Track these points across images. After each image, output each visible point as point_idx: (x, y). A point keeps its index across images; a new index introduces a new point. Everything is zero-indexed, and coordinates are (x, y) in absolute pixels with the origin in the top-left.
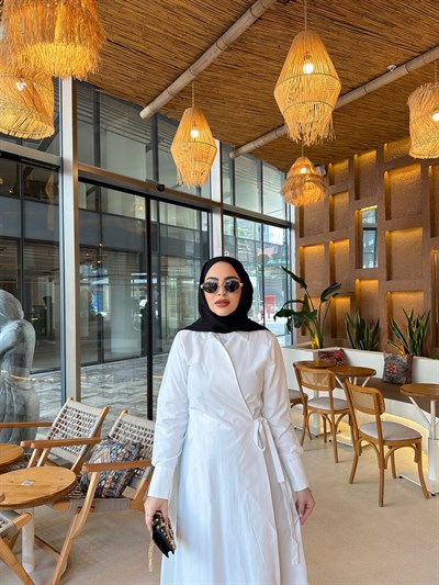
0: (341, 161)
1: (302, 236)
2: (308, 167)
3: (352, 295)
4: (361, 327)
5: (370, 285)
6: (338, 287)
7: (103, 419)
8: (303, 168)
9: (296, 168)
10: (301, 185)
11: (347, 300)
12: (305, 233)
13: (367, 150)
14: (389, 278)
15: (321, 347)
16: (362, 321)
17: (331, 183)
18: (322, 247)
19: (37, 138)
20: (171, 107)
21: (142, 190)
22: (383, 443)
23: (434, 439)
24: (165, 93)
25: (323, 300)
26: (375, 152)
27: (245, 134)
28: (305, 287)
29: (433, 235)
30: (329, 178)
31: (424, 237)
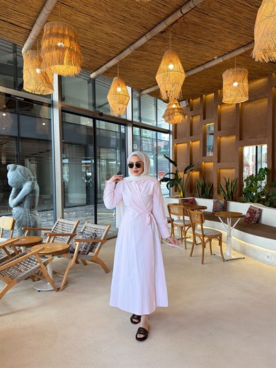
0: (197, 98)
1: (176, 138)
4: (204, 187)
5: (210, 165)
8: (174, 105)
9: (170, 104)
11: (198, 173)
12: (178, 136)
13: (209, 93)
14: (219, 161)
15: (184, 197)
16: (205, 183)
17: (191, 110)
18: (186, 145)
19: (45, 94)
20: (106, 72)
21: (91, 115)
22: (204, 236)
23: (229, 236)
24: (104, 67)
25: (185, 173)
26: (213, 94)
27: (145, 85)
28: (176, 165)
29: (241, 139)
30: (191, 107)
31: (236, 140)
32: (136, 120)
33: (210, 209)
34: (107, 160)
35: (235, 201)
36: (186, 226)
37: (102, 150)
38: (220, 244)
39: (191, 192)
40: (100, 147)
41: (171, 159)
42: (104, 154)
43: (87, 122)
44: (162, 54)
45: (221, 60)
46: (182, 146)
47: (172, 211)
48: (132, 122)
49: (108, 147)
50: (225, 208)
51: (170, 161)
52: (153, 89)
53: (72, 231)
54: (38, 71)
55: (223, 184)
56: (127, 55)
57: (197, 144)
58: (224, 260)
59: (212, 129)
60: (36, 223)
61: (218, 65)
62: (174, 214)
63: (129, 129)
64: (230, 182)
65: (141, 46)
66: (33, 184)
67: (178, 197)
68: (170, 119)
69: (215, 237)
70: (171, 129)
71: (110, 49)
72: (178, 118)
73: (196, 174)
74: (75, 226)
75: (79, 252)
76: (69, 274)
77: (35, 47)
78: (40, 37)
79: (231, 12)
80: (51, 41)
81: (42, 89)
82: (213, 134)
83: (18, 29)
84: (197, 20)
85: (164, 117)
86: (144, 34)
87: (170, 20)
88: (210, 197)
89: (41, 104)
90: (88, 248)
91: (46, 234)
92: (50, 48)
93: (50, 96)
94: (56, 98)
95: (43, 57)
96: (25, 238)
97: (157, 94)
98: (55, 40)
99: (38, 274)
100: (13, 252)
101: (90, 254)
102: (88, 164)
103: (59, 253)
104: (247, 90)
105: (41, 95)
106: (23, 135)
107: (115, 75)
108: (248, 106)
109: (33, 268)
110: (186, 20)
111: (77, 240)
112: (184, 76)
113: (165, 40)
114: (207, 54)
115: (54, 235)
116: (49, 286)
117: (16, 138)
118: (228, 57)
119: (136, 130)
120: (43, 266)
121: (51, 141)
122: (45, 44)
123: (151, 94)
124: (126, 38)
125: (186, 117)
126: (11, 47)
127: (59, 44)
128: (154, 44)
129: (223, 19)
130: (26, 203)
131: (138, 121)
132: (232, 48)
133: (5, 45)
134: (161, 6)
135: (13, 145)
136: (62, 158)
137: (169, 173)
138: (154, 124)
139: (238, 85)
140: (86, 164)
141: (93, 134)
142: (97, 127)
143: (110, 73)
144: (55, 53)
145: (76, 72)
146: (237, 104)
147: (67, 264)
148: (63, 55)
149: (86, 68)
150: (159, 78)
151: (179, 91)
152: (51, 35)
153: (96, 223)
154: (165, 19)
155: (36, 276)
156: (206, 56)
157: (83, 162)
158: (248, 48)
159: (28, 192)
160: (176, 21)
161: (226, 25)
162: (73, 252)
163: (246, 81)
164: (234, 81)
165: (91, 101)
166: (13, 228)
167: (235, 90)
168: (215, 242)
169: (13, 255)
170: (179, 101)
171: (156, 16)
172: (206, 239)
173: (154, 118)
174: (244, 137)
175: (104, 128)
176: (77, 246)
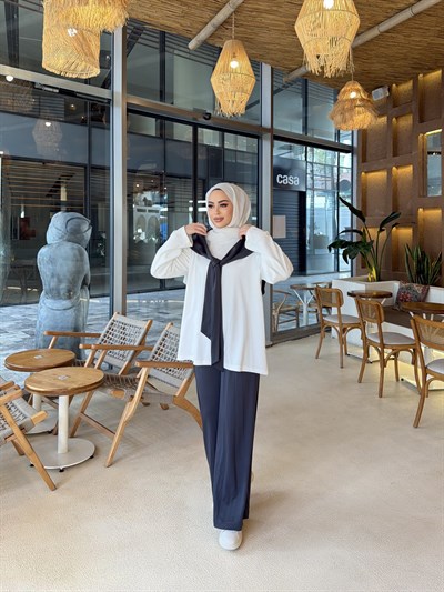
0: (406, 81)
1: (364, 161)
2: (358, 91)
3: (414, 225)
5: (434, 215)
6: (397, 216)
7: (147, 330)
8: (353, 93)
9: (345, 92)
10: (351, 109)
11: (410, 232)
12: (368, 157)
13: (432, 69)
15: (379, 279)
16: (423, 253)
17: (395, 106)
18: (384, 174)
24: (209, 26)
25: (381, 230)
26: (440, 72)
28: (364, 220)
30: (394, 101)
39: (395, 270)
41: (355, 206)
48: (271, 130)
51: (353, 210)
57: (407, 172)
63: (266, 144)
68: (345, 121)
81: (81, 68)
85: (332, 116)
112: (356, 20)
117: (85, 166)
125: (384, 118)
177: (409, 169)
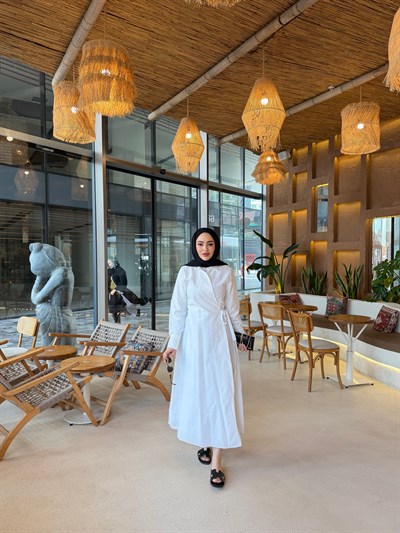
0: (303, 147)
1: (271, 206)
2: (272, 156)
3: (307, 253)
4: (313, 278)
5: (322, 245)
7: (127, 331)
8: (269, 157)
10: (267, 170)
11: (304, 257)
12: (274, 204)
13: (322, 140)
14: (335, 240)
15: (282, 293)
17: (295, 165)
18: (286, 216)
19: (83, 143)
20: (170, 112)
21: (148, 173)
22: (312, 350)
23: (350, 351)
24: (167, 104)
25: (285, 257)
26: (327, 142)
27: (226, 129)
28: (271, 246)
29: (368, 208)
30: (294, 161)
31: (361, 208)
32: (213, 179)
33: (322, 311)
34: (172, 238)
35: (361, 299)
36: (285, 335)
37: (164, 224)
38: (337, 363)
39: (293, 285)
40: (161, 219)
41: (264, 236)
42: (166, 228)
43: (144, 183)
44: (251, 84)
45: (338, 91)
46: (281, 218)
47: (264, 313)
48: (207, 182)
49: (173, 219)
50: (344, 309)
51: (263, 239)
52: (237, 135)
53: (120, 339)
54: (74, 110)
55: (342, 274)
56: (200, 86)
57: (302, 215)
58: (342, 386)
59: (326, 193)
60: (68, 326)
61: (334, 99)
62: (268, 317)
63: (203, 193)
64: (352, 270)
65: (221, 73)
66: (65, 271)
67: (274, 293)
68: (262, 179)
69: (329, 352)
70: (265, 193)
71: (176, 78)
72: (275, 176)
73: (301, 259)
74: (123, 332)
75: (129, 370)
76: (114, 401)
77: (70, 77)
78: (76, 61)
79: (354, 20)
80: (92, 67)
81: (80, 136)
82: (326, 200)
83: (46, 51)
84: (302, 33)
85: (254, 175)
86: (226, 56)
87: (264, 34)
88: (322, 293)
89: (78, 157)
90: (142, 365)
91: (82, 343)
92: (90, 78)
93: (90, 146)
94: (99, 148)
95: (80, 90)
96: (52, 348)
97: (243, 143)
98: (98, 65)
99: (69, 400)
100: (36, 367)
101: (145, 372)
102: (145, 243)
103: (100, 371)
104: (378, 134)
105: (77, 145)
106: (52, 202)
107: (184, 115)
108: (380, 158)
109: (63, 391)
110: (287, 34)
111: (126, 353)
112: (283, 115)
113: (256, 63)
114: (319, 83)
115: (94, 344)
116: (85, 418)
117: (43, 205)
118: (348, 87)
119: (214, 194)
120: (77, 388)
121: (91, 211)
122: (83, 71)
123: (235, 142)
124: (199, 61)
125: (287, 174)
126: (38, 78)
127: (103, 72)
128: (241, 69)
129: (341, 31)
130: (55, 299)
131: (217, 181)
132: (355, 74)
133: (28, 75)
134: (250, 14)
135: (39, 215)
136: (107, 235)
137: (261, 257)
138: (240, 186)
139: (365, 127)
140: (141, 243)
141: (151, 201)
142: (158, 190)
143: (176, 113)
144: (97, 84)
145: (128, 111)
146: (363, 156)
147: (111, 387)
148: (109, 87)
149: (142, 106)
150: (246, 118)
151: (275, 137)
152: (91, 58)
153: (154, 328)
154: (255, 33)
155: (68, 403)
156: (318, 86)
157: (137, 240)
158: (379, 73)
159: (58, 283)
160: (272, 36)
161: (346, 39)
162: (119, 369)
163: (377, 120)
164: (359, 121)
165: (150, 154)
166: (36, 334)
167: (359, 133)
168: (329, 359)
169: (35, 372)
170: (277, 152)
171: (243, 28)
172: (315, 355)
173: (240, 178)
174: (373, 204)
175: (168, 192)
176: (125, 361)
177: (304, 213)
